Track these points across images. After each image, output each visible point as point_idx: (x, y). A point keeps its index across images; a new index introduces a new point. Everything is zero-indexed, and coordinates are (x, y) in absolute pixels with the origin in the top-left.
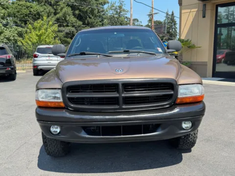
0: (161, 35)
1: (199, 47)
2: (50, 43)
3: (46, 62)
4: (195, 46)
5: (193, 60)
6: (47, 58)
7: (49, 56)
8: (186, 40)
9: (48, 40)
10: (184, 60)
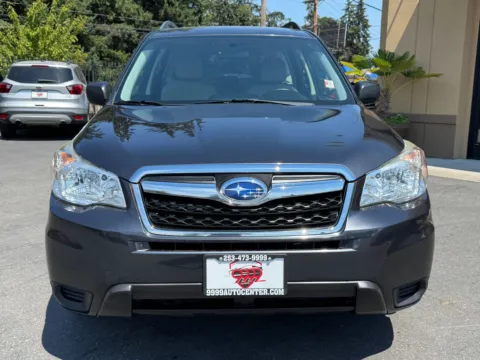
0: (334, 51)
1: (436, 76)
2: (62, 57)
3: (32, 104)
4: (424, 72)
5: (416, 111)
6: (35, 95)
7: (39, 90)
8: (401, 54)
9: (55, 51)
10: (392, 110)
